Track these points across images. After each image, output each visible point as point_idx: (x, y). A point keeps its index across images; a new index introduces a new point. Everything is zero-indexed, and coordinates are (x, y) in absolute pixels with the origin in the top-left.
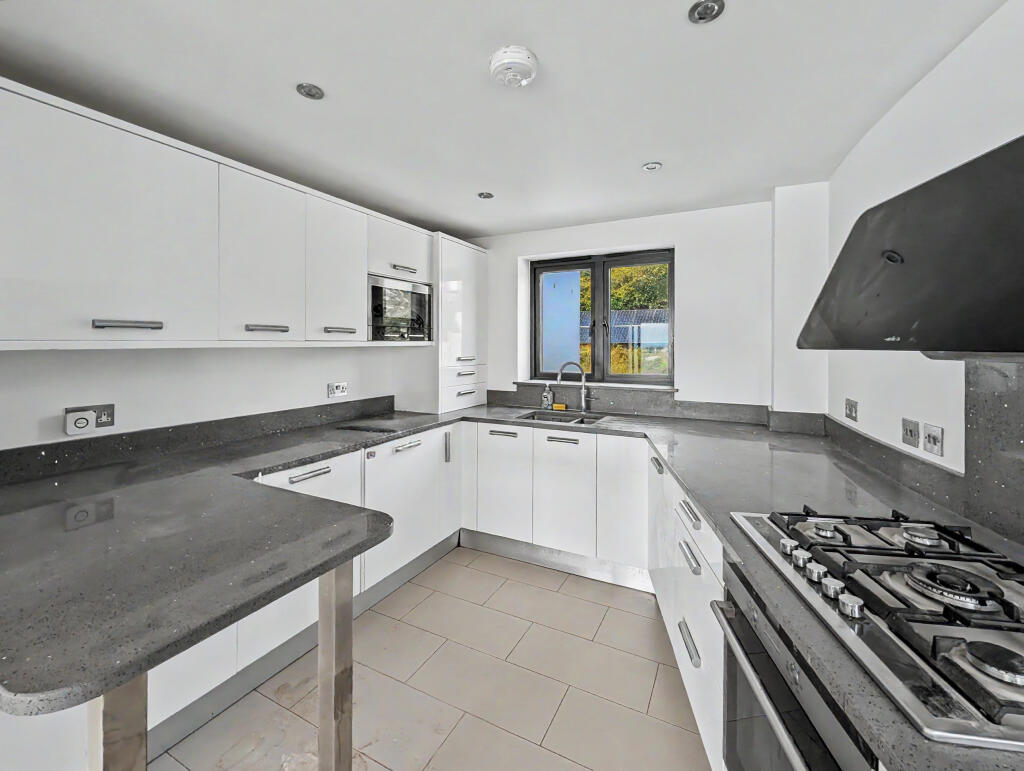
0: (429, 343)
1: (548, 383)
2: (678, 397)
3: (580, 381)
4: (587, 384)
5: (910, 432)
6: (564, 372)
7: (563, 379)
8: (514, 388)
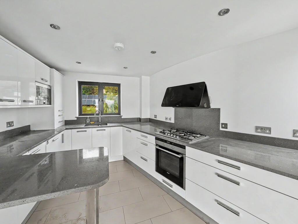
0: (50, 106)
1: (88, 116)
2: (122, 117)
3: (99, 115)
4: (101, 116)
5: (167, 119)
6: (96, 113)
7: (96, 115)
8: (76, 119)
